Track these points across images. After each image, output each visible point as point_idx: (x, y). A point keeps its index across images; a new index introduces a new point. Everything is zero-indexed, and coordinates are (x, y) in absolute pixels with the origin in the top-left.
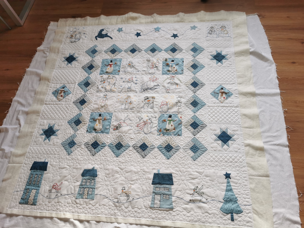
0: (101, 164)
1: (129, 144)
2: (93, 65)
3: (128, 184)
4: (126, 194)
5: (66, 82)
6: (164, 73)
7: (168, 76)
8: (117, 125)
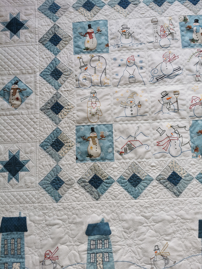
0: (113, 212)
1: (150, 175)
2: (59, 36)
3: (161, 241)
4: (162, 257)
5: (18, 72)
6: (186, 44)
7: (194, 50)
8: (126, 147)
